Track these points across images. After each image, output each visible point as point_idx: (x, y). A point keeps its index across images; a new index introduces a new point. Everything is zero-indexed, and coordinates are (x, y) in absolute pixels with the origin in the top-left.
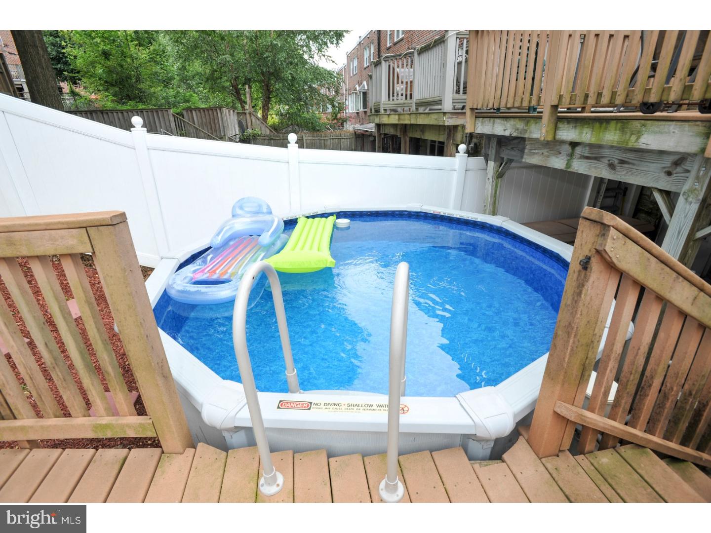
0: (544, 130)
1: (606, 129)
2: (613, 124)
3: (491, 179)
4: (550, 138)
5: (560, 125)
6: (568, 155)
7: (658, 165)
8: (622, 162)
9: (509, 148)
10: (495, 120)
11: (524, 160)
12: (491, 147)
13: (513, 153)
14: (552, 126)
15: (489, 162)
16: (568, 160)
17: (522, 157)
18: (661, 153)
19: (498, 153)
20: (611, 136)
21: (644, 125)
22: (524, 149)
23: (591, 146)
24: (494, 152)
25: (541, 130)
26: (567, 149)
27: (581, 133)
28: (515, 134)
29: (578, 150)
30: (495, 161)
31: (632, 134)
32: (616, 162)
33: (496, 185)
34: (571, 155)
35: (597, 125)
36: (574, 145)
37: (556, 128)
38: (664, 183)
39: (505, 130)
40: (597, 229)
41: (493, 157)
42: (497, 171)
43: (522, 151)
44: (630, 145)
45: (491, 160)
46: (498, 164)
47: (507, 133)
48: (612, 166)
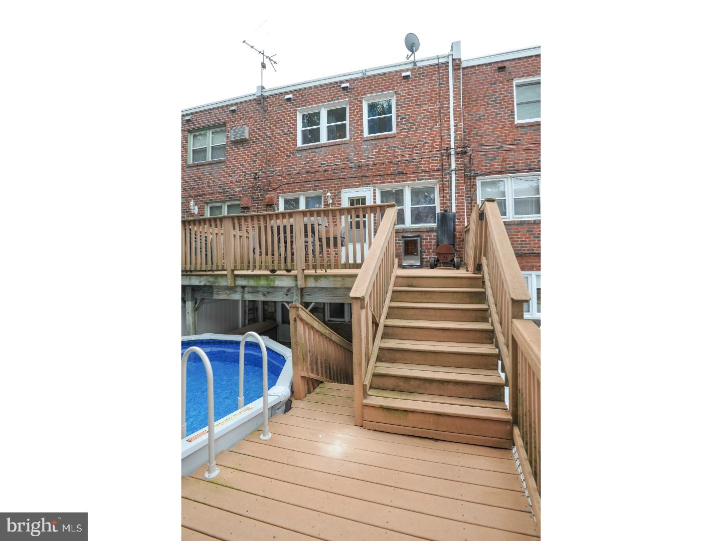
0: (229, 281)
1: (260, 279)
2: (262, 277)
3: (190, 313)
4: (233, 285)
5: (237, 278)
6: (242, 292)
7: (283, 292)
8: (268, 293)
9: (201, 292)
10: (191, 276)
11: (214, 298)
12: (186, 293)
13: (205, 295)
14: (233, 279)
15: (187, 302)
16: (242, 295)
17: (213, 296)
18: (282, 287)
19: (193, 295)
20: (263, 282)
21: (275, 278)
22: (213, 291)
23: (252, 287)
24: (190, 295)
25: (227, 281)
26: (240, 290)
27: (249, 282)
28: (208, 284)
29: (246, 289)
30: (192, 301)
31: (271, 281)
32: (266, 293)
33: (195, 316)
34: (243, 292)
35: (255, 278)
36: (243, 287)
37: (235, 280)
38: (286, 299)
39: (200, 282)
40: (295, 309)
41: (190, 299)
42: (194, 307)
43: (212, 293)
44: (272, 285)
45: (188, 301)
46: (194, 302)
47: (202, 284)
48: (264, 295)
